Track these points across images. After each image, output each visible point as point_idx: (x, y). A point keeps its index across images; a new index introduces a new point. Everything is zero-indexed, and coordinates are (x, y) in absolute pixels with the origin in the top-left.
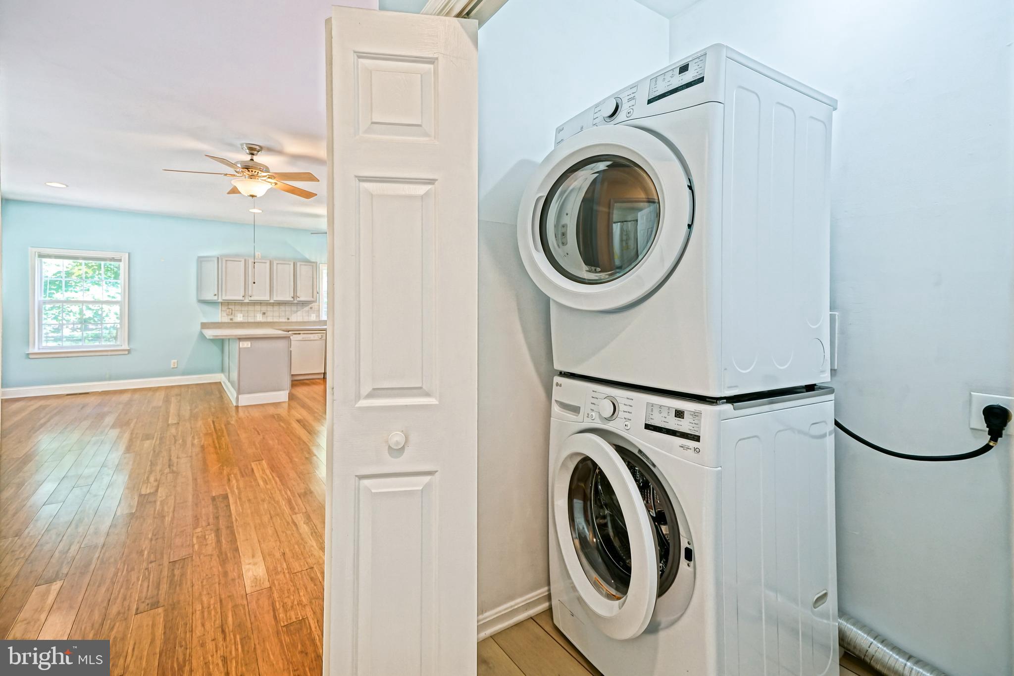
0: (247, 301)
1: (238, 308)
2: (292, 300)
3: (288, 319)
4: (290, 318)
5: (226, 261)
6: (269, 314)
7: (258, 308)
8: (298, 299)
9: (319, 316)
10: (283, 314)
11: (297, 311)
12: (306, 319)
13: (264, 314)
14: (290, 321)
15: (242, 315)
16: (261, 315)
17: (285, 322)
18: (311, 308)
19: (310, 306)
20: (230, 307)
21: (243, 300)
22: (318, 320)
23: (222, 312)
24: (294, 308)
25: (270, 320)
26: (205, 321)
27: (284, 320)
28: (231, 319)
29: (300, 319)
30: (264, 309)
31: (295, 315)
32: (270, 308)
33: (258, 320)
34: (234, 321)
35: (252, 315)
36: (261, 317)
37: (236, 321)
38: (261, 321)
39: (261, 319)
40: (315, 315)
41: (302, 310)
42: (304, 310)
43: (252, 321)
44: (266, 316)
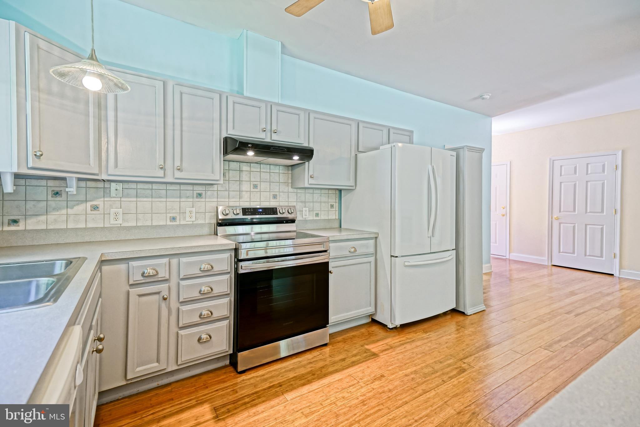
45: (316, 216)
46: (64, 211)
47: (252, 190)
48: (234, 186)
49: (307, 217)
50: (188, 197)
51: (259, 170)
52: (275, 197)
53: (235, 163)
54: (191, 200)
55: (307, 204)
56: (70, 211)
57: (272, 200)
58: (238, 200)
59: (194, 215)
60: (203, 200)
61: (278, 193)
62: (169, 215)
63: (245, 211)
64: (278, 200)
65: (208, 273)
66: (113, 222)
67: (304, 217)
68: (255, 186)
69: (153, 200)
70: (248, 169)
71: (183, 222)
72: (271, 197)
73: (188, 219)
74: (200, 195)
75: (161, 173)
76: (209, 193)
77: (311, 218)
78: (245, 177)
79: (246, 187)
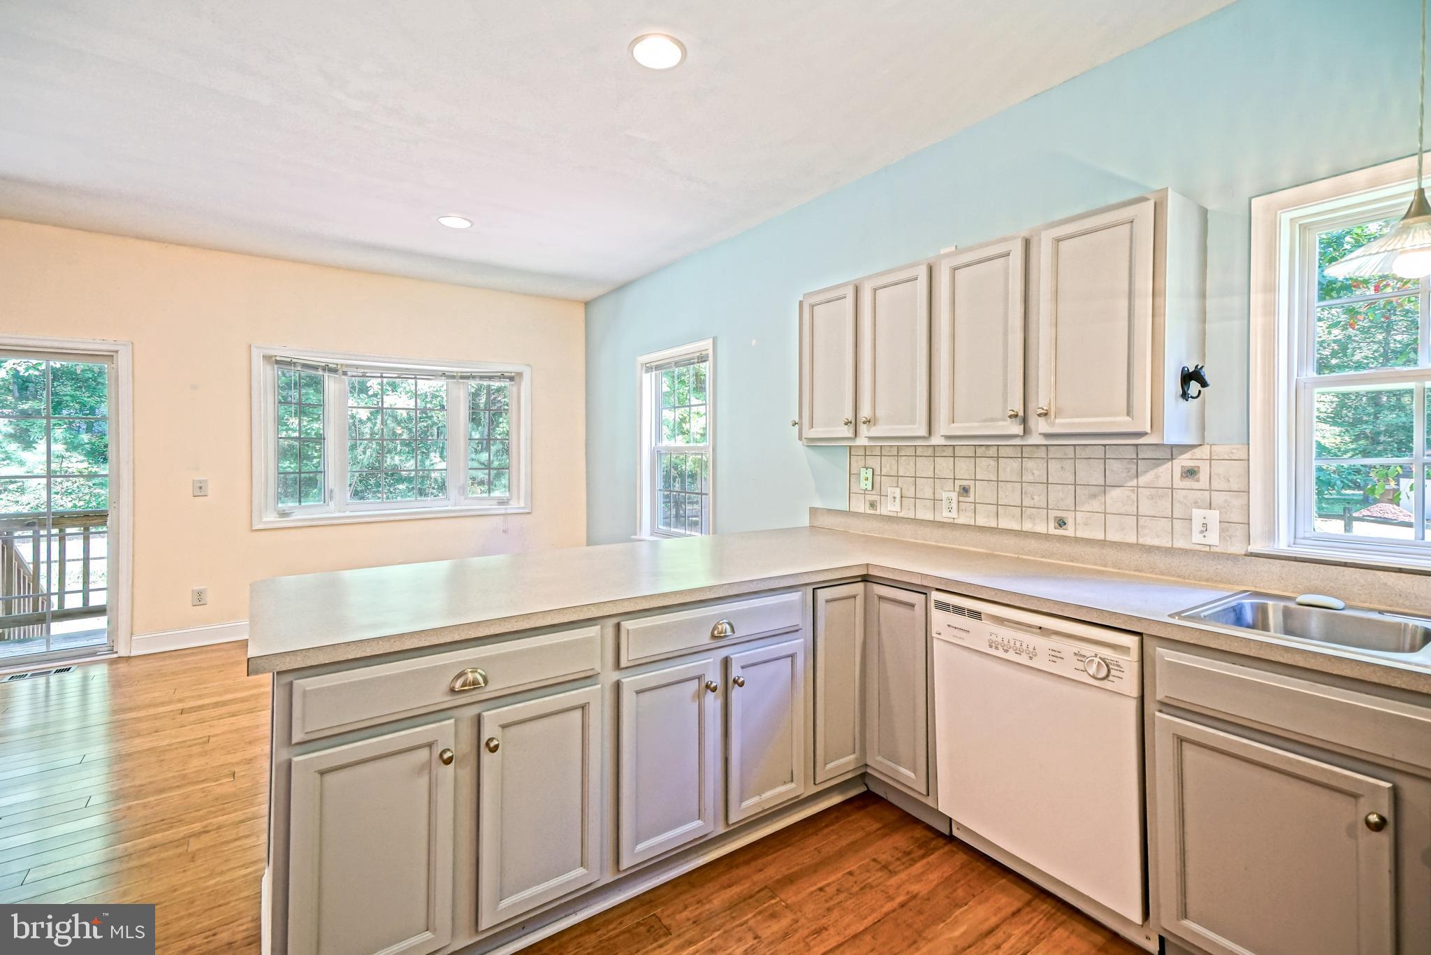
1: (889, 464)
2: (1017, 429)
3: (1061, 523)
4: (1070, 522)
5: (812, 307)
6: (981, 492)
7: (944, 465)
9: (1241, 524)
10: (1039, 500)
11: (1105, 487)
12: (1155, 536)
13: (965, 490)
14: (1069, 532)
15: (898, 491)
16: (954, 496)
17: (1047, 537)
18: (1191, 473)
19: (1183, 462)
20: (870, 461)
22: (1234, 547)
23: (853, 479)
24: (1091, 473)
25: (984, 518)
26: (818, 504)
27: (1041, 525)
28: (872, 505)
30: (964, 468)
31: (1096, 505)
32: (985, 468)
33: (945, 515)
34: (878, 512)
35: (928, 493)
36: (954, 505)
37: (884, 512)
38: (956, 521)
39: (954, 514)
40: (1214, 516)
41: (1134, 483)
42: (1143, 480)
43: (929, 516)
44: (971, 499)
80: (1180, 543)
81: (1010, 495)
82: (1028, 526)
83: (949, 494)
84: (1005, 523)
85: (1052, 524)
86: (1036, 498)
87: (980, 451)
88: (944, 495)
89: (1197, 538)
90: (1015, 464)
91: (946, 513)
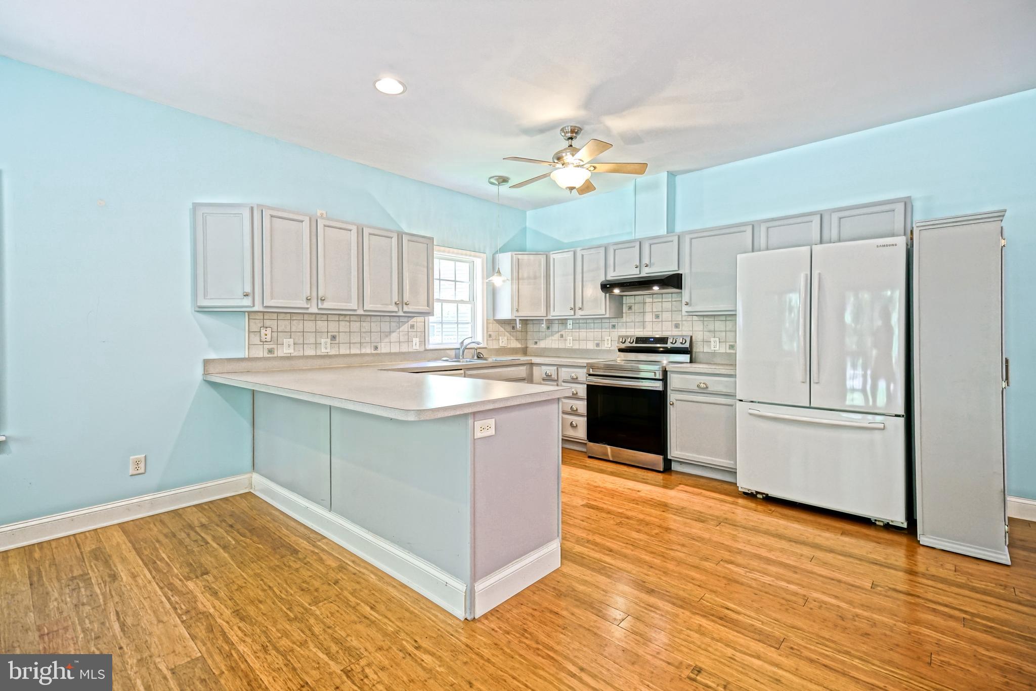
0: (314, 310)
1: (284, 325)
2: (397, 309)
3: (376, 348)
4: (379, 347)
5: (272, 216)
6: (342, 338)
7: (322, 325)
8: (406, 309)
9: (424, 341)
10: (368, 339)
11: (390, 332)
12: (404, 349)
13: (334, 338)
14: (378, 351)
15: (291, 341)
16: (329, 340)
17: (372, 355)
18: (412, 326)
19: (411, 322)
20: (267, 323)
21: (308, 308)
22: (422, 349)
23: (252, 335)
24: (385, 327)
25: (344, 350)
26: (212, 356)
27: (368, 350)
28: (270, 351)
29: (395, 349)
30: (333, 326)
31: (387, 340)
32: (344, 326)
33: (323, 351)
34: (275, 355)
35: (312, 340)
36: (329, 345)
37: (280, 354)
38: (329, 354)
39: (328, 350)
40: (418, 339)
41: (398, 331)
42: (401, 329)
43: (312, 353)
44: (337, 342)
45: (729, 348)
46: (551, 338)
47: (654, 320)
48: (639, 318)
49: (716, 349)
50: (606, 328)
51: (661, 300)
52: (677, 326)
53: (640, 297)
54: (608, 330)
55: (717, 334)
56: (553, 338)
57: (674, 329)
58: (642, 330)
59: (610, 342)
60: (616, 330)
61: (680, 323)
62: (596, 342)
63: (639, 340)
64: (680, 329)
65: (575, 380)
66: (569, 345)
67: (712, 348)
68: (657, 317)
69: (588, 330)
70: (651, 300)
71: (603, 348)
72: (673, 327)
73: (606, 345)
74: (614, 326)
75: (572, 312)
76: (620, 324)
77: (723, 350)
78: (648, 308)
79: (649, 317)
80: (410, 350)
81: (356, 338)
82: (363, 351)
83: (325, 341)
84: (353, 351)
85: (373, 348)
86: (367, 339)
87: (341, 318)
88: (323, 341)
89: (414, 347)
90: (358, 324)
91: (323, 350)
